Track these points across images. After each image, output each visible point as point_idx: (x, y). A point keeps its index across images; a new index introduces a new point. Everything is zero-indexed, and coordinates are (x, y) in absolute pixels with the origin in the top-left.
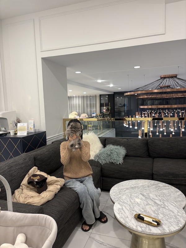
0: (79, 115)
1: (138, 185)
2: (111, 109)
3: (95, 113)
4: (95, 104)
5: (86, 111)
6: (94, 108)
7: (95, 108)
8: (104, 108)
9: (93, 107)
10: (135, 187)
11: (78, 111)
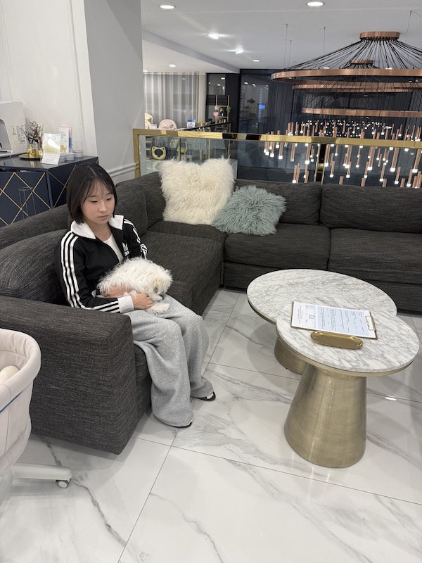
0: (156, 122)
1: (302, 280)
2: (231, 111)
3: (194, 118)
4: (195, 96)
5: (172, 115)
6: (190, 108)
7: (195, 108)
8: (216, 107)
9: (190, 104)
10: (297, 283)
11: (153, 112)
